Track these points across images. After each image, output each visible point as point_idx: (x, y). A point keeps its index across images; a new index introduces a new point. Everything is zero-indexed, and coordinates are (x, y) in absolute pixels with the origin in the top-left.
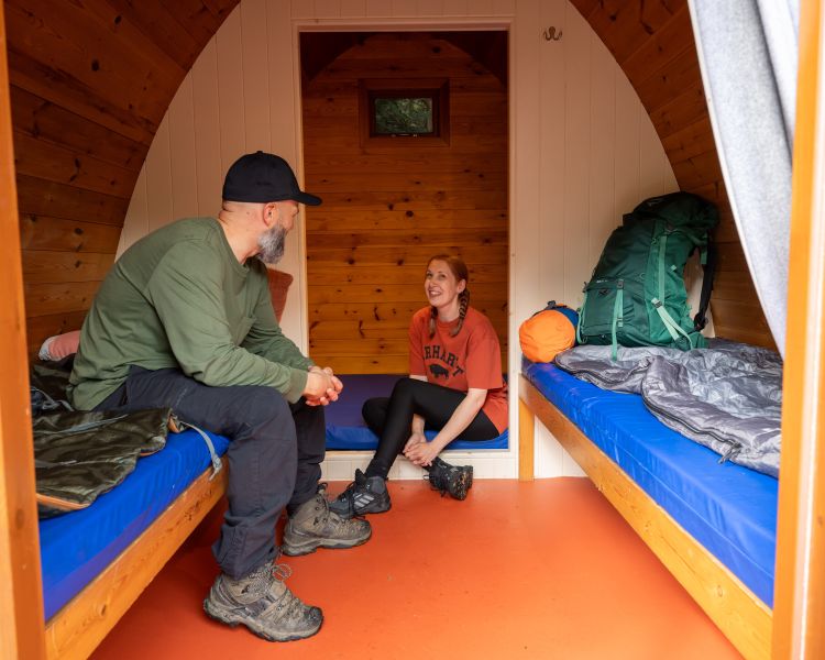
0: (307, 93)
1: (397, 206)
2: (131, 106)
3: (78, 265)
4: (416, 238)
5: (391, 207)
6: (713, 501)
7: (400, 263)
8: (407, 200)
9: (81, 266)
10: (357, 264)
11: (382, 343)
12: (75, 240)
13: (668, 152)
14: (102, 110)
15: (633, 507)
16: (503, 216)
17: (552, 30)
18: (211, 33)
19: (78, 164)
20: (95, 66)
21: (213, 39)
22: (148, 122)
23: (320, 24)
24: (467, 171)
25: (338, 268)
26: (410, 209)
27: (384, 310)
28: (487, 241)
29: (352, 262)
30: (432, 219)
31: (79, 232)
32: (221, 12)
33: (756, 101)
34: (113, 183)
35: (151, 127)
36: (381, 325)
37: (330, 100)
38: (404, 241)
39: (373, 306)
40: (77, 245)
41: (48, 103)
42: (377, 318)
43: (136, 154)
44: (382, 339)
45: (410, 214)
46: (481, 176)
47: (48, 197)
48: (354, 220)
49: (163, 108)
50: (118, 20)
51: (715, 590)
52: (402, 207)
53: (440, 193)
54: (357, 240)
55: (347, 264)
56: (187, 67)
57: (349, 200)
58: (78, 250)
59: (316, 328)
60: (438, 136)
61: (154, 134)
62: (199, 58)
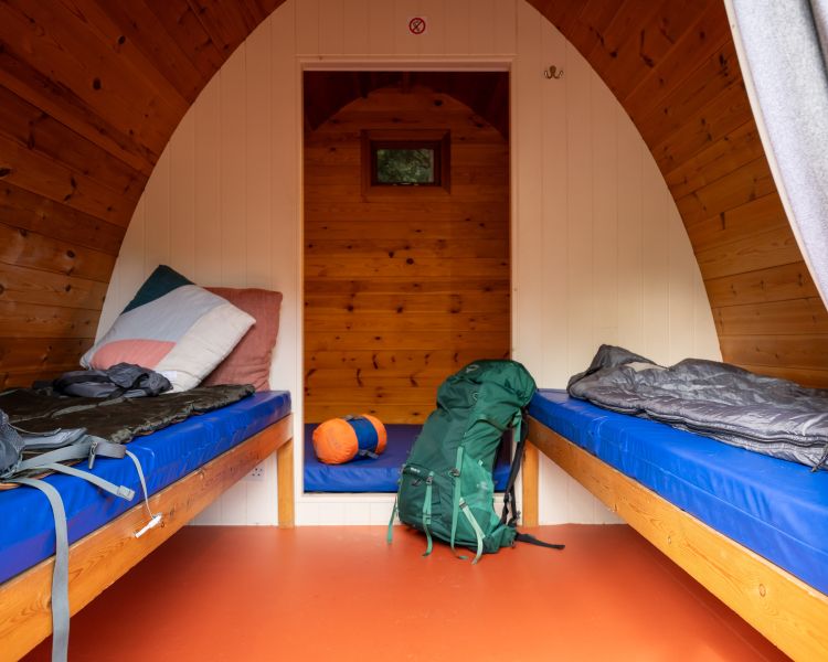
0: (309, 141)
1: (397, 254)
2: (131, 132)
3: (68, 289)
4: (416, 285)
5: (391, 255)
6: (752, 489)
7: (400, 310)
8: (407, 248)
9: (71, 291)
10: (356, 311)
11: (381, 392)
12: (67, 262)
13: (671, 187)
14: (102, 131)
15: (652, 520)
16: (504, 264)
17: (553, 69)
18: (217, 68)
19: (74, 183)
20: (97, 85)
21: (218, 73)
22: (148, 150)
23: (322, 61)
24: (468, 220)
25: (335, 315)
26: (411, 256)
27: (383, 358)
28: (488, 289)
29: (350, 308)
30: (432, 267)
31: (71, 254)
32: (226, 47)
34: (109, 209)
35: (152, 157)
36: (379, 373)
37: (333, 149)
38: (404, 288)
39: (371, 354)
40: (68, 268)
41: (45, 116)
42: (376, 366)
43: (136, 182)
44: (380, 388)
45: (410, 261)
46: (482, 225)
47: (41, 213)
48: (354, 267)
49: (165, 138)
50: (122, 40)
51: (757, 591)
52: (402, 255)
53: (441, 241)
54: (356, 287)
55: (346, 311)
56: (191, 100)
57: (350, 247)
58: (69, 273)
59: (315, 375)
60: (439, 185)
61: (154, 165)
62: (202, 92)
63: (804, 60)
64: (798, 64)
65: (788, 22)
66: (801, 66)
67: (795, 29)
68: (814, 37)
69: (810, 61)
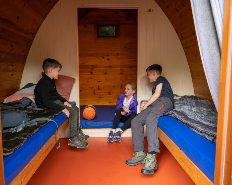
0: (79, 24)
1: (105, 57)
2: (28, 29)
3: (12, 75)
4: (110, 66)
5: (103, 58)
7: (106, 73)
8: (108, 56)
9: (13, 75)
10: (93, 74)
11: (100, 96)
12: (11, 68)
13: (182, 45)
14: (19, 31)
15: (173, 149)
16: (135, 60)
17: (150, 9)
18: (52, 8)
19: (12, 46)
20: (18, 18)
21: (52, 10)
22: (33, 33)
23: (83, 6)
24: (125, 48)
25: (88, 75)
26: (108, 58)
27: (101, 87)
28: (131, 68)
29: (92, 73)
30: (115, 61)
31: (12, 66)
32: (55, 2)
33: (212, 42)
34: (22, 51)
35: (34, 35)
36: (100, 91)
37: (86, 26)
38: (107, 67)
39: (98, 86)
40: (12, 69)
41: (4, 29)
42: (99, 89)
43: (29, 43)
44: (100, 95)
45: (109, 60)
46: (129, 49)
47: (3, 56)
48: (93, 61)
49: (37, 29)
50: (25, 5)
51: (196, 176)
52: (106, 58)
53: (117, 54)
54: (93, 67)
55: (90, 74)
56: (45, 18)
57: (91, 55)
58: (12, 71)
59: (81, 92)
60: (117, 37)
61: (35, 37)
62: (48, 15)
63: (216, 57)
64: (214, 57)
65: (212, 46)
66: (215, 58)
67: (214, 48)
68: (219, 51)
69: (217, 57)
